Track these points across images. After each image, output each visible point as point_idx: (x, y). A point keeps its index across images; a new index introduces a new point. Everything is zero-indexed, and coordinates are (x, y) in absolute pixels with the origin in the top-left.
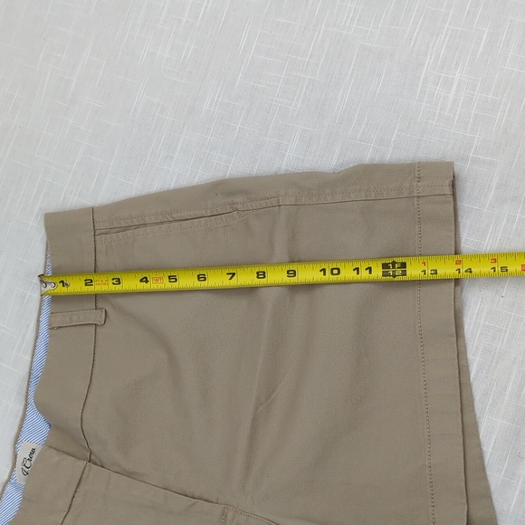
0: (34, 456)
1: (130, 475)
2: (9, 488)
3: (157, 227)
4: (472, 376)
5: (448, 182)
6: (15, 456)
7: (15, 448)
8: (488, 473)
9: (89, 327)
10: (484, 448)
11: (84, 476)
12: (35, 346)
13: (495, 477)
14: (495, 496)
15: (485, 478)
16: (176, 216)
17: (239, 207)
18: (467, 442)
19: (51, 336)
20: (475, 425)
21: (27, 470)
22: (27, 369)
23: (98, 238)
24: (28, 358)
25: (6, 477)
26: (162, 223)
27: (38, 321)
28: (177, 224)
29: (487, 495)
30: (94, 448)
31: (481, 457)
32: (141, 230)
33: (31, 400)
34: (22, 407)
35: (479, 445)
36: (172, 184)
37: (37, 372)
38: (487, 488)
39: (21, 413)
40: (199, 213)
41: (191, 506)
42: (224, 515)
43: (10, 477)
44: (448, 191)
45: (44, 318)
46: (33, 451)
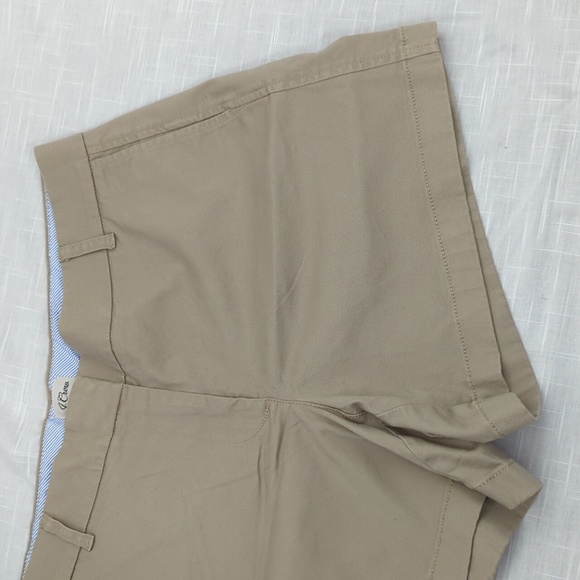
0: (69, 389)
1: (167, 387)
2: (49, 424)
3: (150, 142)
4: (487, 231)
5: (434, 40)
6: (50, 393)
7: (48, 385)
8: (516, 319)
9: (100, 253)
10: (509, 297)
11: (123, 397)
12: (49, 282)
13: (522, 322)
14: (524, 340)
16: (168, 126)
17: (230, 104)
18: (491, 295)
19: (63, 269)
20: (497, 277)
21: (64, 404)
23: (92, 163)
25: (44, 416)
26: (156, 136)
27: (48, 257)
28: (170, 135)
30: (127, 369)
31: (506, 306)
32: (135, 147)
33: (56, 335)
34: (47, 346)
35: (503, 295)
36: (158, 95)
37: (56, 307)
38: (516, 334)
39: (47, 351)
40: (191, 119)
41: (234, 405)
42: (266, 407)
43: (48, 415)
44: (435, 48)
45: (53, 254)
46: (67, 384)
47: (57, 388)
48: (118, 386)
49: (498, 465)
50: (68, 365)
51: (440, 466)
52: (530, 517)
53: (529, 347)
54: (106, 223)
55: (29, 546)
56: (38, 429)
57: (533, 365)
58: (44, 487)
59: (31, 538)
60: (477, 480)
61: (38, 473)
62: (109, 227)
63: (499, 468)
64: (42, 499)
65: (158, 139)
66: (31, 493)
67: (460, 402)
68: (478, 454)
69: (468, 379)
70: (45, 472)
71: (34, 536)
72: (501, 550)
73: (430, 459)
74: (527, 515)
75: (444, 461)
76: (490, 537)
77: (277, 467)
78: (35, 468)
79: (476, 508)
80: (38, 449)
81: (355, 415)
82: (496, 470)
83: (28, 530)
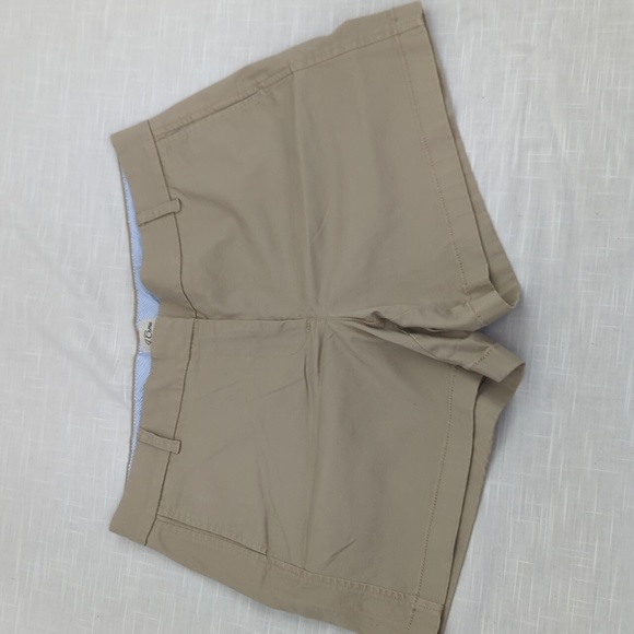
0: (152, 328)
1: (230, 317)
2: (138, 358)
3: (202, 121)
4: (472, 166)
5: (420, 16)
6: (137, 333)
7: (135, 326)
8: (500, 235)
9: (169, 216)
10: (493, 218)
12: (130, 244)
13: (504, 237)
14: (507, 252)
15: (497, 239)
16: (215, 107)
17: (263, 84)
18: (478, 217)
19: (140, 231)
20: (482, 203)
21: (149, 340)
22: (128, 264)
23: (158, 144)
24: (128, 256)
25: (135, 352)
26: (207, 116)
27: (128, 224)
28: (217, 114)
29: (501, 252)
30: (197, 306)
31: (491, 225)
32: (191, 127)
33: (139, 286)
34: (133, 295)
35: (488, 216)
36: (206, 83)
37: (137, 264)
38: (500, 246)
40: (233, 100)
41: (282, 326)
42: (308, 326)
43: (137, 351)
44: (421, 22)
45: (132, 221)
46: (150, 324)
47: (143, 328)
48: (191, 321)
49: (486, 348)
50: (150, 309)
51: (442, 354)
52: (520, 391)
53: (511, 256)
54: (172, 191)
55: (130, 457)
56: (130, 363)
57: (515, 270)
58: (138, 408)
59: (131, 451)
60: (470, 361)
61: (133, 397)
62: (174, 194)
63: (487, 350)
64: (137, 418)
65: (208, 119)
66: (129, 415)
67: (458, 303)
68: (470, 341)
69: (464, 286)
70: (138, 396)
71: (133, 449)
72: (496, 417)
73: (433, 349)
74: (518, 390)
75: (444, 349)
76: (488, 409)
77: (319, 371)
78: (130, 395)
79: (475, 386)
80: (131, 378)
81: (376, 322)
82: (485, 353)
83: (128, 445)
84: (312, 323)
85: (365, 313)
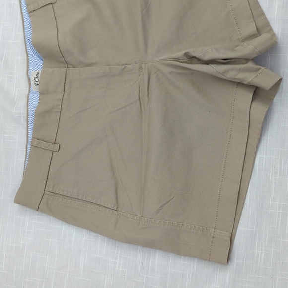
0: (39, 75)
1: (90, 65)
2: (30, 95)
6: (29, 80)
7: (28, 76)
8: (261, 4)
9: (48, 6)
11: (67, 74)
12: (23, 26)
13: (264, 5)
15: (260, 7)
19: (30, 16)
21: (37, 83)
22: (23, 38)
24: (22, 33)
25: (28, 92)
27: (22, 13)
29: (262, 14)
33: (30, 51)
34: (26, 57)
37: (29, 37)
38: (262, 11)
39: (26, 60)
41: (124, 69)
42: (140, 67)
43: (29, 91)
45: (24, 11)
46: (38, 74)
47: (33, 76)
48: (64, 69)
49: (260, 69)
50: (37, 65)
51: (231, 75)
53: (269, 16)
55: (26, 157)
56: (25, 100)
57: (271, 25)
58: (31, 126)
59: (27, 153)
60: (249, 78)
61: (27, 119)
63: (261, 70)
64: (31, 132)
66: (25, 131)
67: (237, 46)
69: (240, 37)
70: (31, 118)
71: (28, 151)
72: (265, 113)
73: (225, 72)
74: (275, 98)
75: (231, 72)
78: (26, 118)
79: (249, 95)
80: (26, 108)
81: (186, 60)
82: (259, 72)
83: (25, 150)
84: (143, 65)
85: (179, 54)
